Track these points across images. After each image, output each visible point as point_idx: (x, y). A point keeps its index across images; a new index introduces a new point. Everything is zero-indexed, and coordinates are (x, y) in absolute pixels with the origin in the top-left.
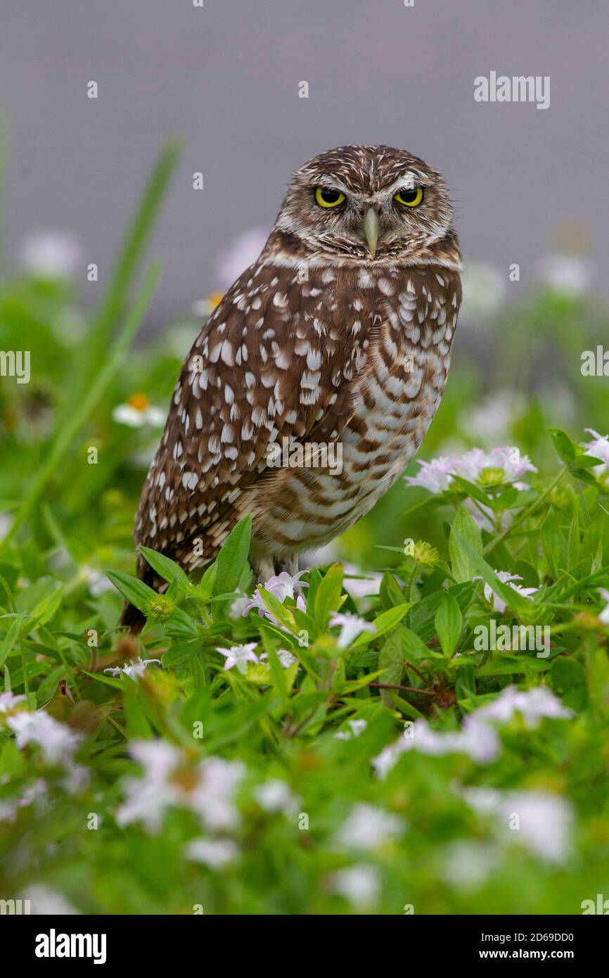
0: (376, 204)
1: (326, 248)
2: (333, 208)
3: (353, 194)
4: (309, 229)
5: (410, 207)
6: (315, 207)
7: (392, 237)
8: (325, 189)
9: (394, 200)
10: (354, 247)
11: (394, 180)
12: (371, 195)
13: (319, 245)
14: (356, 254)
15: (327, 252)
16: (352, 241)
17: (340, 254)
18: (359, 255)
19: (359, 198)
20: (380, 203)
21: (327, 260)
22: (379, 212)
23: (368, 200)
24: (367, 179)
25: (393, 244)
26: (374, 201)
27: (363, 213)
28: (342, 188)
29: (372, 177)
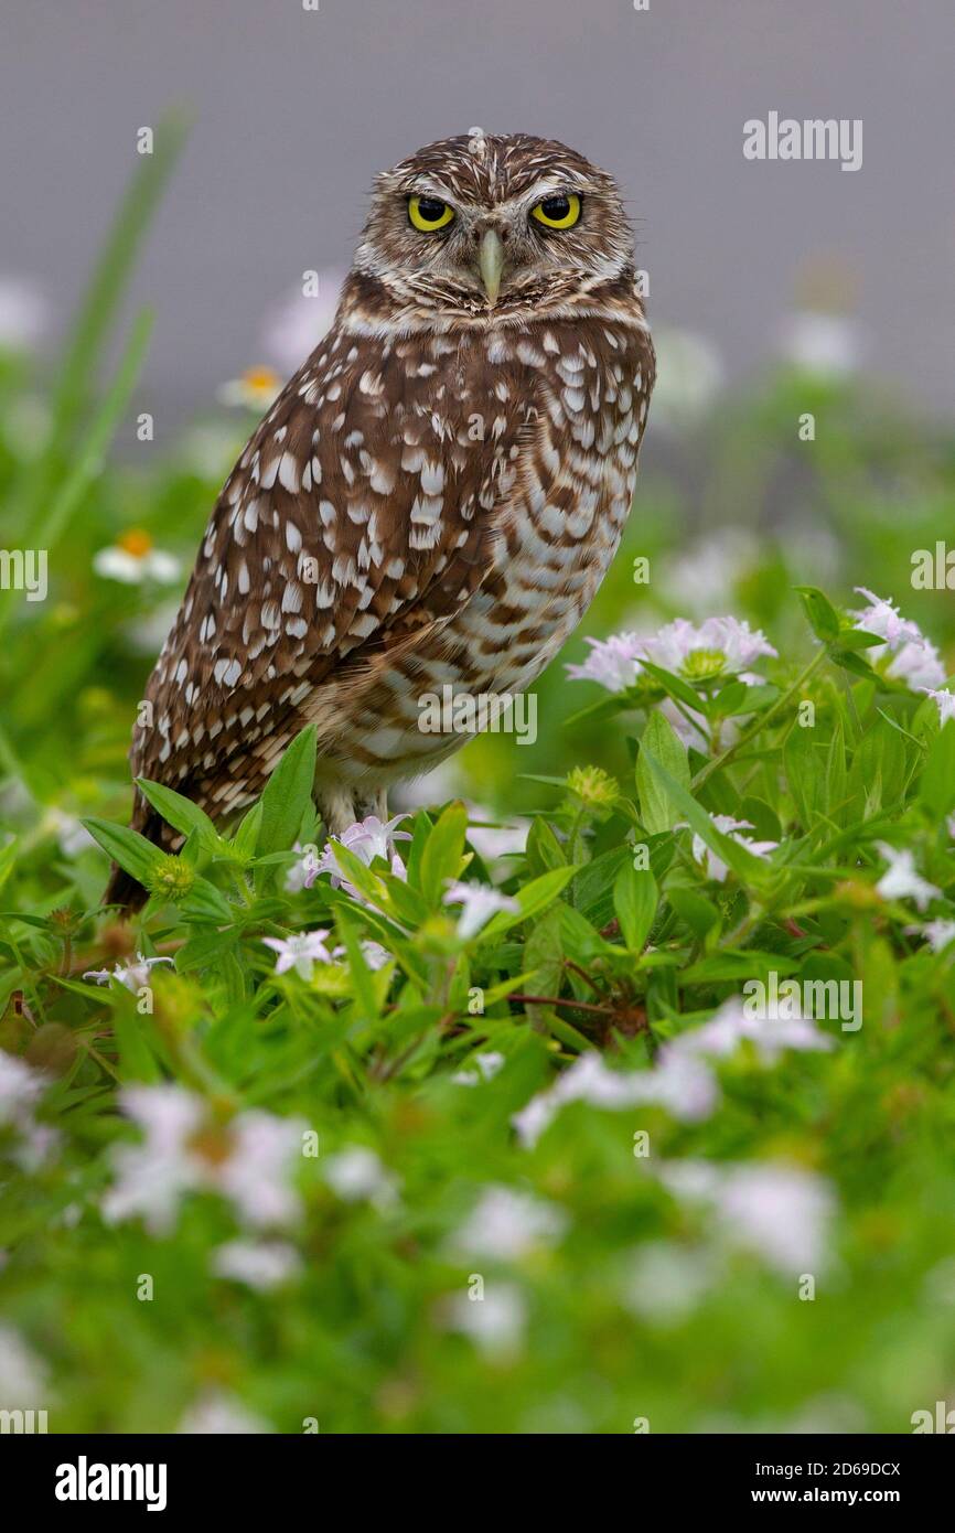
0: (498, 222)
1: (420, 299)
2: (434, 232)
3: (463, 206)
4: (394, 265)
5: (557, 230)
6: (408, 230)
7: (524, 278)
8: (423, 198)
9: (531, 217)
10: (465, 296)
11: (530, 183)
12: (490, 208)
13: (411, 294)
14: (469, 309)
15: (422, 306)
16: (461, 283)
17: (442, 310)
18: (474, 309)
19: (473, 212)
20: (504, 221)
21: (423, 319)
22: (504, 236)
23: (486, 216)
24: (486, 181)
25: (529, 287)
26: (495, 217)
27: (478, 237)
28: (446, 195)
29: (493, 177)
